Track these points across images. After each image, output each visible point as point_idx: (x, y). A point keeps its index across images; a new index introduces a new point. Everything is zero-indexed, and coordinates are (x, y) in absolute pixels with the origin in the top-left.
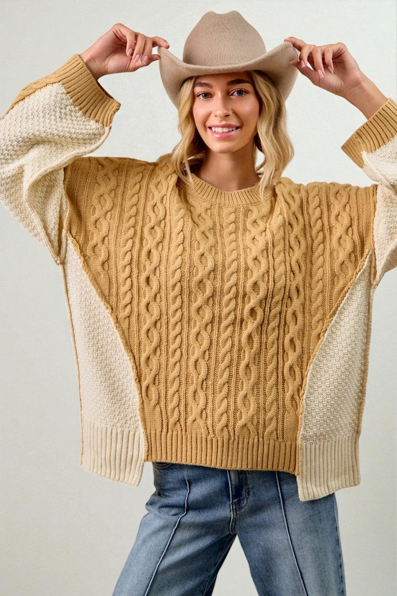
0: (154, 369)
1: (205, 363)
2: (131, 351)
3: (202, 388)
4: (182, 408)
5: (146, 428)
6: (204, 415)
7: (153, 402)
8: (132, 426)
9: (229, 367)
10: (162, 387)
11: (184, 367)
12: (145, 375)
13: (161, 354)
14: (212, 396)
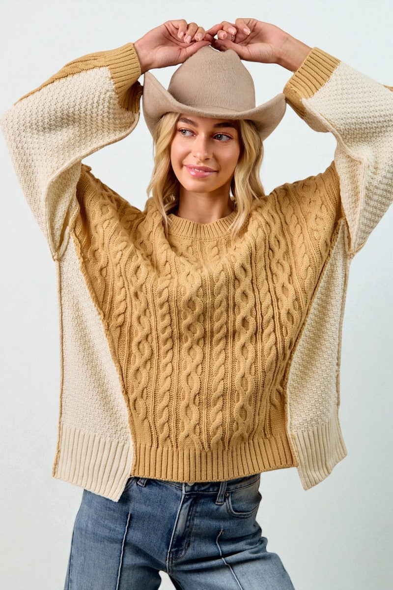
0: (143, 382)
1: (198, 377)
2: (119, 362)
3: (194, 403)
4: (172, 424)
5: (136, 442)
6: (198, 430)
7: (141, 416)
8: (122, 437)
9: (223, 379)
10: (150, 401)
11: (175, 382)
12: (133, 387)
13: (151, 367)
14: (206, 410)
